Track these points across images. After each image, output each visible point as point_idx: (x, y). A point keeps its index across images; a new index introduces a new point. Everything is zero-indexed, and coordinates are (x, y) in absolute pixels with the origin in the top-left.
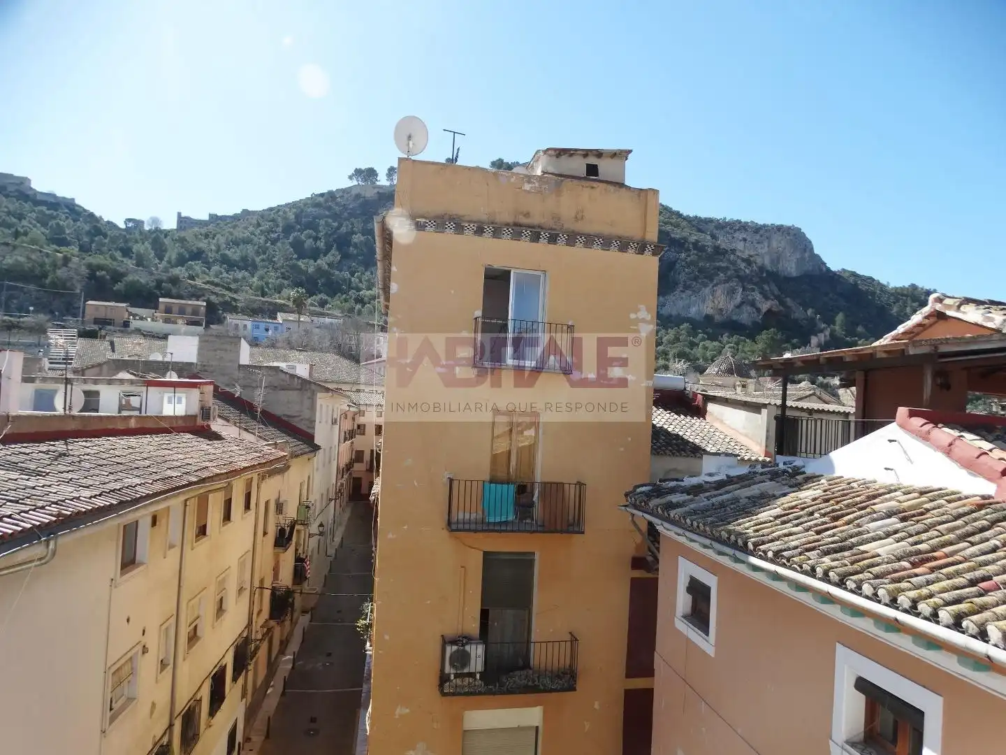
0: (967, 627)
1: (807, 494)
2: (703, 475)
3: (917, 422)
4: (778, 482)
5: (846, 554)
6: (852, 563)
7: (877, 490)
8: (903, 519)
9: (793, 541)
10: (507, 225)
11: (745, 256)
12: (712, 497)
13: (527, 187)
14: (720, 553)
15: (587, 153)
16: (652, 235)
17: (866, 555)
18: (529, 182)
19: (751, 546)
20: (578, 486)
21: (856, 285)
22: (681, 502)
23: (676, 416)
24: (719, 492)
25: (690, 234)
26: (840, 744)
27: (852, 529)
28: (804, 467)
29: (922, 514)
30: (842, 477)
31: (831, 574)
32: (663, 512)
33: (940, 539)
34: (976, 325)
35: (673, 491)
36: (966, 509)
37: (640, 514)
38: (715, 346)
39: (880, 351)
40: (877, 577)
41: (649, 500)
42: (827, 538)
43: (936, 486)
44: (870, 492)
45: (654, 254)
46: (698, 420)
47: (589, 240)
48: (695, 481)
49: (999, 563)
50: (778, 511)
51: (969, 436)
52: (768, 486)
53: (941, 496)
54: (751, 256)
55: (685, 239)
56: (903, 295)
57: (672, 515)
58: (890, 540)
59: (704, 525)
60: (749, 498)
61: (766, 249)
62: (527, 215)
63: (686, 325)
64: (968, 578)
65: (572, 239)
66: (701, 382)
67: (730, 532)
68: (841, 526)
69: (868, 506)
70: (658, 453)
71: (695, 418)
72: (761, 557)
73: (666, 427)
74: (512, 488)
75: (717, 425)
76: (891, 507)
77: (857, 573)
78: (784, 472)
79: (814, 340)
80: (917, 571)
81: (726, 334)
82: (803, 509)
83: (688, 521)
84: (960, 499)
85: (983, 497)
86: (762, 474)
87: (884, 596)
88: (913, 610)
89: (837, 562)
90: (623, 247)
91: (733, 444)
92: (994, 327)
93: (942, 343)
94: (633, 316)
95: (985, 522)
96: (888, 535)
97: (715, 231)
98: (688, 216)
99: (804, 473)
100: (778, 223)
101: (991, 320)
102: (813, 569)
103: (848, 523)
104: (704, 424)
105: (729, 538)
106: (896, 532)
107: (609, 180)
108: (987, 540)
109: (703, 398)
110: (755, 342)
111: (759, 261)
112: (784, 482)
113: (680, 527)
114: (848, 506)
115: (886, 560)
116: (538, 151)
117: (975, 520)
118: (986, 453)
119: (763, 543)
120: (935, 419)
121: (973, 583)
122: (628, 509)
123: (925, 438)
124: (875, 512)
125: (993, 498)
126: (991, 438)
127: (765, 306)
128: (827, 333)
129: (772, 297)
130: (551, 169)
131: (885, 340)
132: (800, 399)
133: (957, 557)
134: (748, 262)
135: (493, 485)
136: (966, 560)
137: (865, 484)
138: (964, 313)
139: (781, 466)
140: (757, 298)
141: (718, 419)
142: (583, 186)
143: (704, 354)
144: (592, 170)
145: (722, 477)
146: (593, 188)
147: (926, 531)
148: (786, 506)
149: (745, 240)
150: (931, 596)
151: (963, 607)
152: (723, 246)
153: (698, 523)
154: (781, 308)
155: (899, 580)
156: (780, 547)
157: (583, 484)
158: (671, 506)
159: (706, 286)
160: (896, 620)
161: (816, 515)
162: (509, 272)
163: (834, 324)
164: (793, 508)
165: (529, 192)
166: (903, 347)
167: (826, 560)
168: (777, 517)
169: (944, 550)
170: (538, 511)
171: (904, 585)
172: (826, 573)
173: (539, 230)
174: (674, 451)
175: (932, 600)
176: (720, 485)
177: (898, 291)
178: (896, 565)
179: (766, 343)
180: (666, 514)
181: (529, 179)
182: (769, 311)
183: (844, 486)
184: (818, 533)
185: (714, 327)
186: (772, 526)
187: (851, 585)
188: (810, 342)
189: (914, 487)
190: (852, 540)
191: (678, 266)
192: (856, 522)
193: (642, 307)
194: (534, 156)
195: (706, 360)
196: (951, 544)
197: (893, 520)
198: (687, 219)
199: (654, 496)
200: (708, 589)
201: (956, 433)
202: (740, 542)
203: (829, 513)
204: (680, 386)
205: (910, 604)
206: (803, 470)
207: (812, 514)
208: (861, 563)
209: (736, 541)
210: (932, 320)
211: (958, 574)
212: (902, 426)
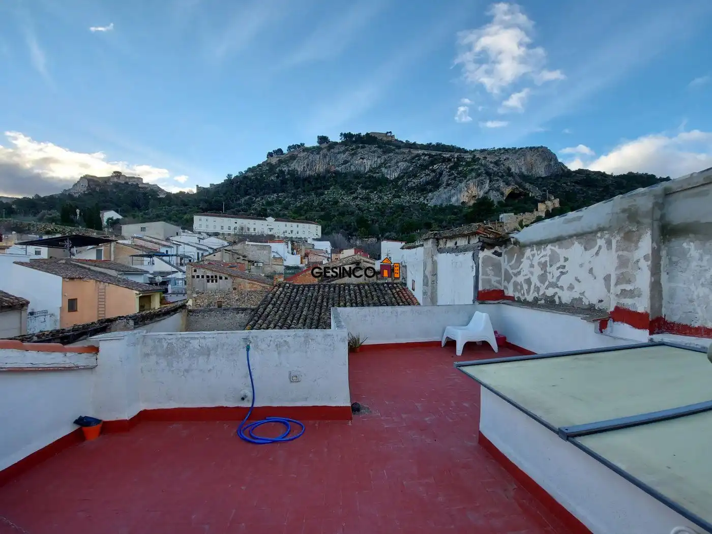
55: (453, 156)
61: (523, 162)
79: (541, 207)
127: (507, 191)
129: (513, 184)
140: (501, 185)
154: (521, 190)
159: (461, 182)
182: (512, 193)
191: (444, 172)
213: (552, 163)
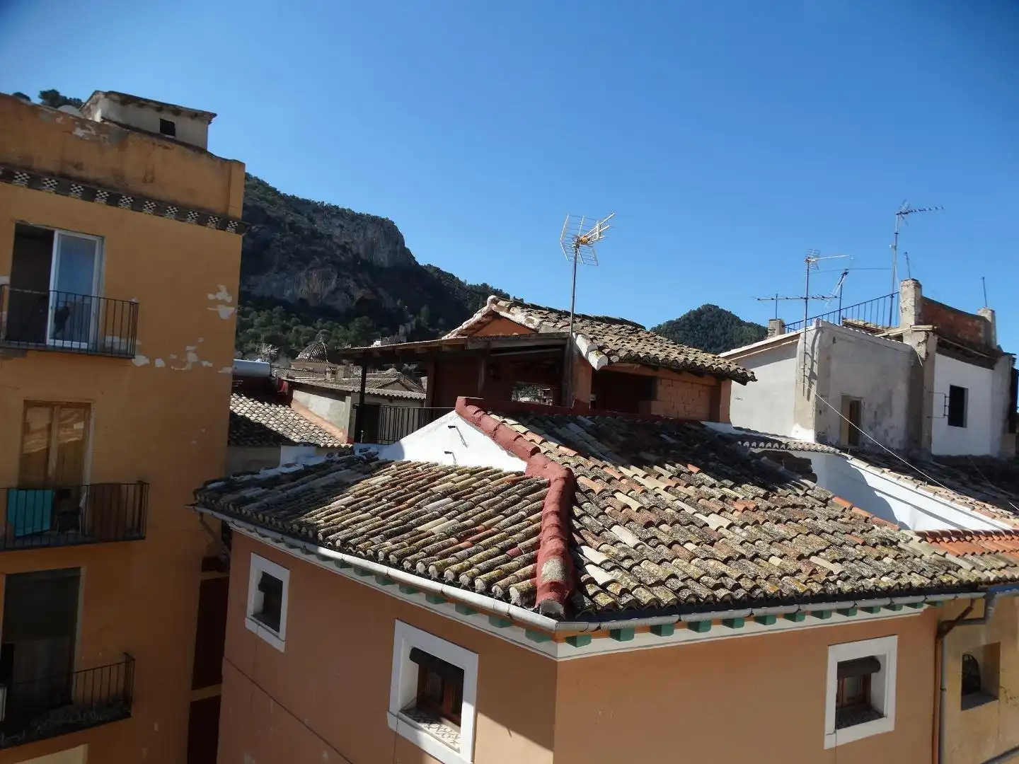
0: (496, 591)
1: (377, 481)
2: (280, 466)
3: (472, 409)
4: (352, 470)
5: (406, 535)
6: (410, 545)
7: (437, 472)
8: (456, 499)
9: (360, 527)
10: (51, 175)
11: (341, 242)
12: (286, 488)
13: (79, 132)
14: (292, 547)
15: (161, 107)
16: (237, 211)
17: (422, 535)
18: (83, 127)
19: (321, 537)
20: (139, 486)
21: (440, 280)
22: (255, 496)
23: (260, 404)
24: (296, 483)
25: (287, 214)
26: (396, 714)
27: (412, 511)
28: (377, 453)
29: (471, 492)
30: (410, 462)
31: (391, 557)
32: (235, 508)
33: (483, 513)
34: (520, 324)
35: (247, 485)
36: (504, 485)
37: (209, 512)
38: (308, 331)
39: (445, 345)
40: (429, 555)
41: (220, 497)
42: (391, 521)
43: (484, 466)
44: (431, 475)
45: (238, 231)
46: (283, 408)
47: (161, 208)
48: (271, 473)
49: (523, 531)
50: (350, 498)
51: (510, 421)
52: (343, 474)
53: (486, 475)
54: (347, 243)
55: (281, 219)
56: (476, 293)
57: (244, 512)
58: (443, 518)
59: (276, 518)
60: (323, 487)
61: (361, 238)
62: (78, 166)
63: (278, 308)
64: (500, 547)
65: (139, 203)
66: (293, 367)
67: (301, 525)
68: (405, 508)
69: (428, 488)
70: (238, 444)
71: (280, 406)
72: (330, 547)
73: (247, 415)
74: (49, 494)
75: (302, 412)
76: (446, 488)
77: (413, 552)
78: (360, 458)
79: (402, 330)
80: (461, 545)
81: (320, 319)
82: (372, 495)
83: (260, 516)
84: (500, 477)
85: (518, 474)
86: (339, 462)
87: (433, 571)
88: (455, 583)
89: (397, 544)
90: (202, 219)
91: (317, 431)
92: (533, 328)
93: (493, 340)
94: (211, 297)
95: (516, 496)
96: (442, 514)
97: (312, 214)
98: (285, 194)
99: (377, 459)
100: (373, 214)
101: (532, 321)
102: (376, 553)
103: (410, 506)
104: (288, 412)
105: (300, 531)
106: (449, 510)
107: (186, 142)
108: (517, 511)
109: (289, 385)
110: (348, 329)
111: (354, 248)
112: (358, 470)
113: (252, 523)
114: (412, 489)
115: (438, 538)
116: (96, 92)
117: (510, 495)
118: (521, 436)
119: (333, 532)
120: (486, 408)
121: (503, 551)
122: (196, 508)
123: (477, 424)
124: (434, 493)
125: (524, 474)
126: (526, 423)
127: (359, 294)
128: (414, 323)
129: (365, 286)
130: (113, 116)
131: (452, 334)
132: (384, 386)
133: (494, 529)
134: (344, 248)
135: (22, 493)
136: (500, 531)
137: (429, 467)
138: (513, 314)
139: (357, 453)
140: (352, 286)
141: (304, 406)
142: (154, 144)
143: (297, 338)
144: (167, 128)
145: (299, 467)
146: (166, 148)
147: (472, 507)
148: (357, 493)
149: (341, 227)
150: (471, 566)
151: (494, 573)
152: (320, 230)
153: (270, 518)
154: (374, 297)
155: (447, 555)
156: (348, 535)
157: (146, 484)
158: (245, 501)
159: (300, 268)
160: (442, 592)
161: (384, 500)
162: (52, 233)
163: (420, 316)
164: (362, 495)
165: (81, 139)
166: (464, 343)
167: (388, 543)
168: (347, 506)
169: (484, 524)
170: (86, 519)
171: (450, 559)
172: (387, 556)
173: (93, 187)
174: (256, 441)
175: (470, 571)
176: (296, 476)
177: (474, 289)
178: (446, 542)
179: (358, 331)
180: (237, 509)
181: (83, 123)
182: (362, 300)
183: (410, 470)
184: (383, 517)
185: (307, 312)
186: (343, 515)
187: (407, 565)
188: (398, 331)
189: (467, 468)
190: (412, 522)
191: (272, 245)
192: (417, 504)
193: (222, 287)
194: (92, 97)
195: (298, 344)
196: (491, 517)
197: (448, 499)
198: (284, 197)
199: (225, 492)
200: (281, 583)
201: (499, 419)
202: (311, 533)
203: (396, 497)
204: (266, 371)
205: (453, 576)
206: (376, 456)
207: (380, 499)
208: (417, 544)
209: (307, 533)
210: (489, 319)
211: (493, 544)
212: (460, 414)
213: (398, 247)
